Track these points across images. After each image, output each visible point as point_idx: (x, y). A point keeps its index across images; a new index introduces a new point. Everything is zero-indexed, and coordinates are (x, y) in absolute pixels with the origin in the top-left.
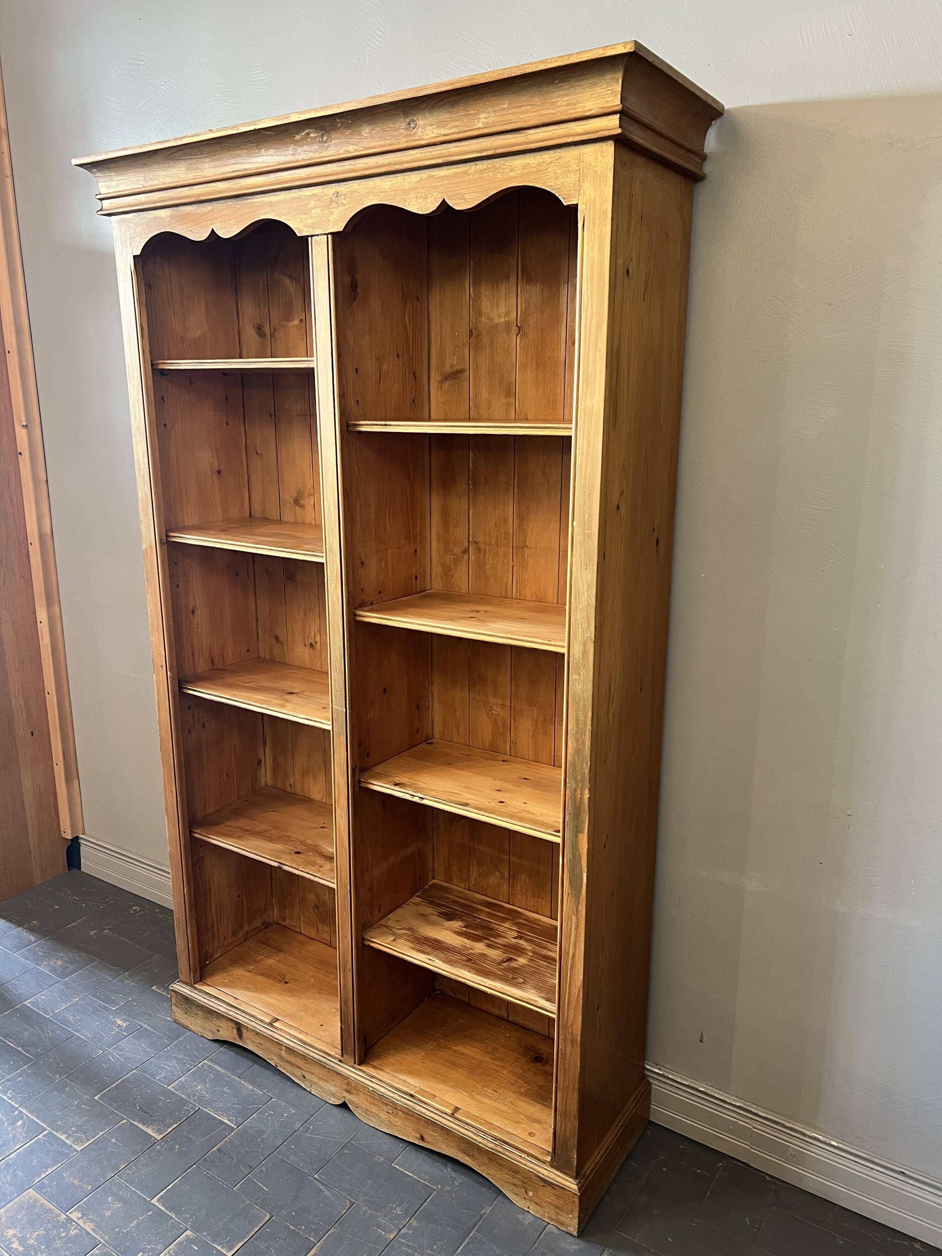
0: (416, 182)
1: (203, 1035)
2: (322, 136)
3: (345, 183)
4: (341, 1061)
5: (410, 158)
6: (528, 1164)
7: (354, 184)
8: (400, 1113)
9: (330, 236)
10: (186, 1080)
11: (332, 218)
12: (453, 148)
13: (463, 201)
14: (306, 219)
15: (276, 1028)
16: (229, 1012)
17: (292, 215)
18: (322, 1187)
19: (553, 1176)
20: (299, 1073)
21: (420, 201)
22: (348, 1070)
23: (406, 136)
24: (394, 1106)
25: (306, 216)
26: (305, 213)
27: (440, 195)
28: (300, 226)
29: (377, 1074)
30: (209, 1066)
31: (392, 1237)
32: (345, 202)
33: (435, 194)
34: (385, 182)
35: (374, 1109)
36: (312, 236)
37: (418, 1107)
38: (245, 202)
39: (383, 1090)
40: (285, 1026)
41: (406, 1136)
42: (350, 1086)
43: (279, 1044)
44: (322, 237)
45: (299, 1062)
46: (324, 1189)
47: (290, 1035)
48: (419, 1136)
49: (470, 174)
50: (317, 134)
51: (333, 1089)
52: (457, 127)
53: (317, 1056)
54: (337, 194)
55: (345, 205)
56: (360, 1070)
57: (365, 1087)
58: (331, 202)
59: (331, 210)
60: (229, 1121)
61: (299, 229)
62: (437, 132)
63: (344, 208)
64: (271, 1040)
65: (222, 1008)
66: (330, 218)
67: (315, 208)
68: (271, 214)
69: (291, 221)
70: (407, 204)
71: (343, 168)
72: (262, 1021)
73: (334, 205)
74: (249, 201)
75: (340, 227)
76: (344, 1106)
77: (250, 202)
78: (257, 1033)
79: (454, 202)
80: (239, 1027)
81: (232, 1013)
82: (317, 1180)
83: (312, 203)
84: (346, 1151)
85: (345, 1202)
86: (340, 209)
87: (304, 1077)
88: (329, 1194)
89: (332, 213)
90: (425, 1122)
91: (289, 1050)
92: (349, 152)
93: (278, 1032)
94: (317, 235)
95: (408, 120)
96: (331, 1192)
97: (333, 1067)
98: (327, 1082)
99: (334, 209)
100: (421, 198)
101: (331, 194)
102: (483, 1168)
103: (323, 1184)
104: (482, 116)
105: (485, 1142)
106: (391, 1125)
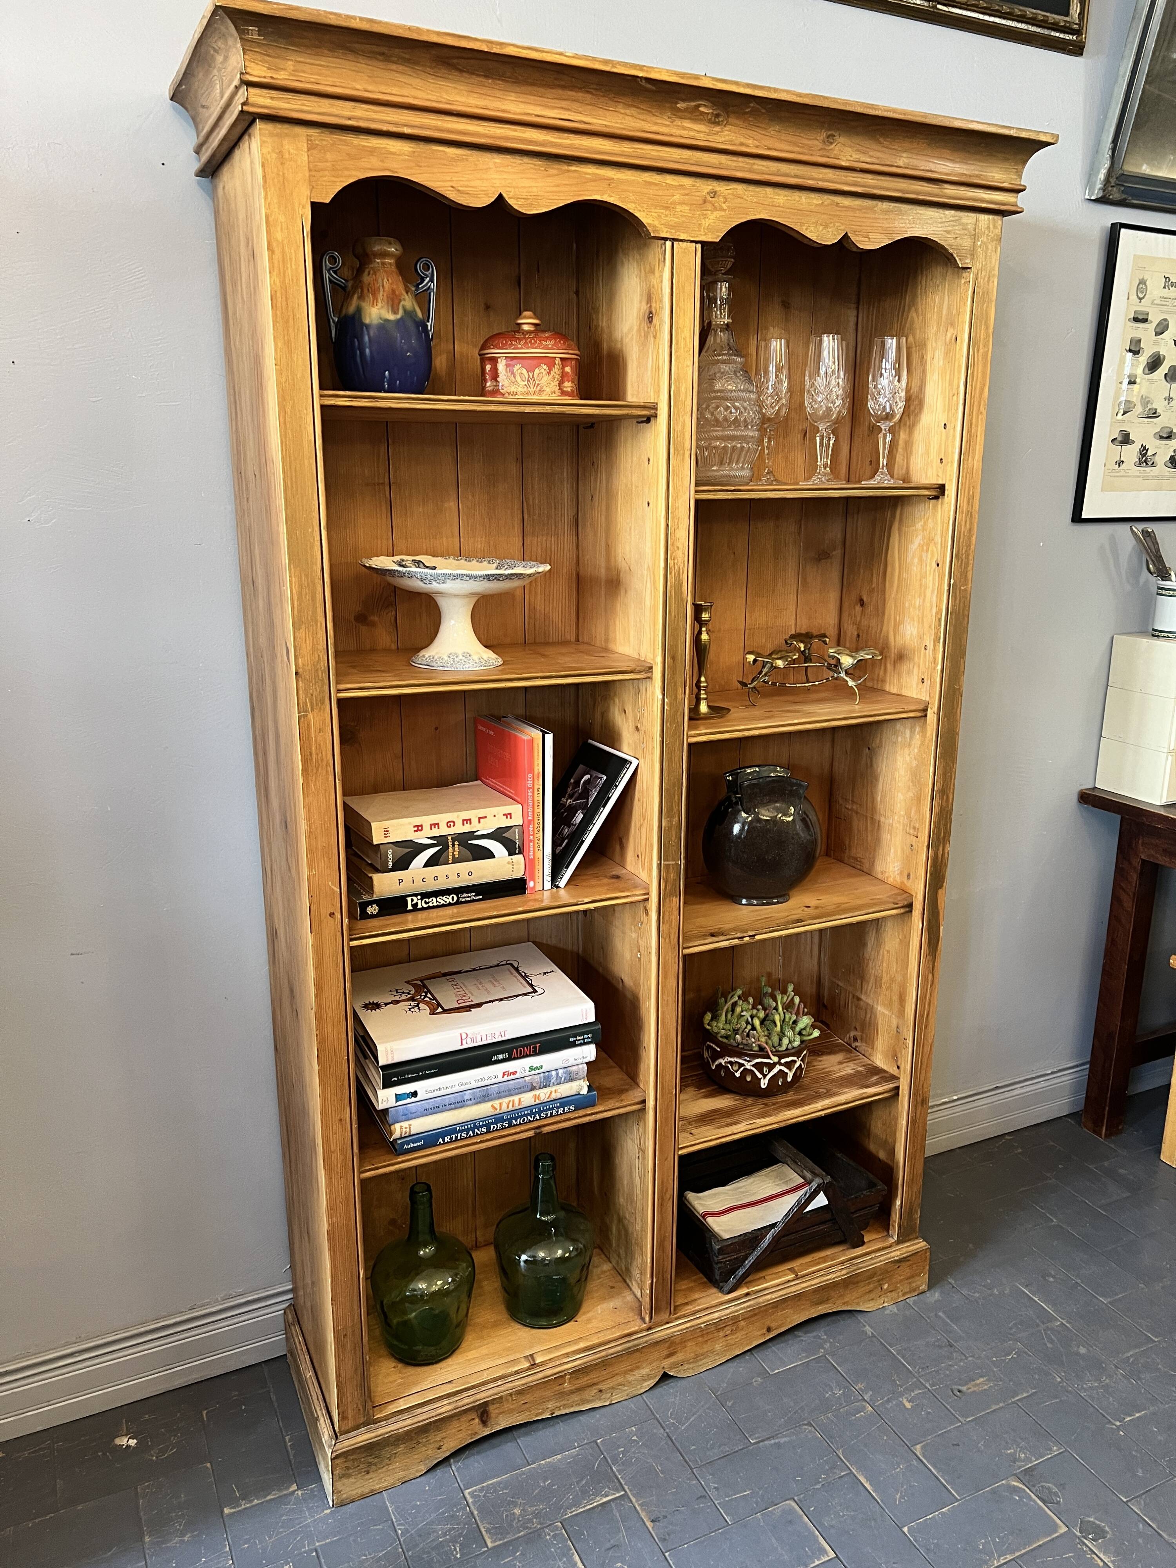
0: (817, 205)
1: (404, 1480)
2: (717, 116)
3: (726, 183)
4: (649, 1329)
5: (821, 176)
6: (882, 1258)
7: (740, 188)
8: (742, 1323)
9: (699, 246)
10: (490, 1523)
11: (706, 223)
12: (869, 180)
13: (867, 239)
14: (666, 216)
15: (543, 1364)
16: (460, 1404)
17: (645, 206)
18: (773, 1442)
19: (905, 1250)
20: (594, 1391)
21: (821, 228)
22: (662, 1332)
23: (821, 149)
24: (733, 1322)
25: (667, 212)
26: (667, 208)
27: (842, 227)
28: (656, 223)
29: (699, 1305)
30: (481, 1490)
31: (870, 1408)
32: (724, 206)
33: (837, 224)
34: (779, 195)
35: (706, 1348)
36: (673, 240)
37: (761, 1300)
38: (566, 167)
39: (716, 1315)
40: (551, 1353)
41: (747, 1345)
42: (671, 1346)
43: (560, 1378)
44: (689, 244)
45: (594, 1376)
46: (777, 1441)
47: (567, 1355)
48: (765, 1331)
49: (875, 212)
50: (711, 111)
51: (645, 1371)
52: (878, 158)
53: (619, 1348)
54: (714, 194)
55: (722, 210)
56: (677, 1319)
57: (695, 1329)
58: (705, 202)
59: (705, 212)
60: (607, 1496)
61: (654, 226)
62: (855, 156)
63: (723, 213)
64: (545, 1383)
65: (445, 1408)
66: (703, 222)
67: (682, 203)
68: (611, 196)
69: (643, 214)
70: (804, 228)
71: (734, 164)
72: (517, 1373)
73: (709, 206)
74: (573, 168)
75: (715, 237)
76: (665, 1377)
77: (575, 171)
78: (520, 1393)
79: (858, 239)
80: (483, 1412)
81: (466, 1401)
82: (758, 1442)
83: (677, 197)
84: (729, 1404)
85: (805, 1429)
86: (717, 214)
87: (601, 1391)
88: (787, 1439)
89: (705, 217)
90: (773, 1308)
91: (577, 1372)
92: (747, 146)
93: (550, 1365)
94: (681, 240)
95: (829, 133)
96: (785, 1436)
97: (646, 1342)
98: (638, 1368)
99: (709, 212)
100: (821, 225)
101: (706, 191)
102: (840, 1302)
103: (768, 1439)
104: (904, 155)
105: (838, 1274)
106: (729, 1347)
